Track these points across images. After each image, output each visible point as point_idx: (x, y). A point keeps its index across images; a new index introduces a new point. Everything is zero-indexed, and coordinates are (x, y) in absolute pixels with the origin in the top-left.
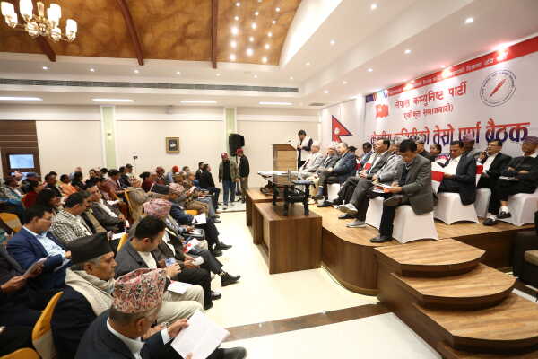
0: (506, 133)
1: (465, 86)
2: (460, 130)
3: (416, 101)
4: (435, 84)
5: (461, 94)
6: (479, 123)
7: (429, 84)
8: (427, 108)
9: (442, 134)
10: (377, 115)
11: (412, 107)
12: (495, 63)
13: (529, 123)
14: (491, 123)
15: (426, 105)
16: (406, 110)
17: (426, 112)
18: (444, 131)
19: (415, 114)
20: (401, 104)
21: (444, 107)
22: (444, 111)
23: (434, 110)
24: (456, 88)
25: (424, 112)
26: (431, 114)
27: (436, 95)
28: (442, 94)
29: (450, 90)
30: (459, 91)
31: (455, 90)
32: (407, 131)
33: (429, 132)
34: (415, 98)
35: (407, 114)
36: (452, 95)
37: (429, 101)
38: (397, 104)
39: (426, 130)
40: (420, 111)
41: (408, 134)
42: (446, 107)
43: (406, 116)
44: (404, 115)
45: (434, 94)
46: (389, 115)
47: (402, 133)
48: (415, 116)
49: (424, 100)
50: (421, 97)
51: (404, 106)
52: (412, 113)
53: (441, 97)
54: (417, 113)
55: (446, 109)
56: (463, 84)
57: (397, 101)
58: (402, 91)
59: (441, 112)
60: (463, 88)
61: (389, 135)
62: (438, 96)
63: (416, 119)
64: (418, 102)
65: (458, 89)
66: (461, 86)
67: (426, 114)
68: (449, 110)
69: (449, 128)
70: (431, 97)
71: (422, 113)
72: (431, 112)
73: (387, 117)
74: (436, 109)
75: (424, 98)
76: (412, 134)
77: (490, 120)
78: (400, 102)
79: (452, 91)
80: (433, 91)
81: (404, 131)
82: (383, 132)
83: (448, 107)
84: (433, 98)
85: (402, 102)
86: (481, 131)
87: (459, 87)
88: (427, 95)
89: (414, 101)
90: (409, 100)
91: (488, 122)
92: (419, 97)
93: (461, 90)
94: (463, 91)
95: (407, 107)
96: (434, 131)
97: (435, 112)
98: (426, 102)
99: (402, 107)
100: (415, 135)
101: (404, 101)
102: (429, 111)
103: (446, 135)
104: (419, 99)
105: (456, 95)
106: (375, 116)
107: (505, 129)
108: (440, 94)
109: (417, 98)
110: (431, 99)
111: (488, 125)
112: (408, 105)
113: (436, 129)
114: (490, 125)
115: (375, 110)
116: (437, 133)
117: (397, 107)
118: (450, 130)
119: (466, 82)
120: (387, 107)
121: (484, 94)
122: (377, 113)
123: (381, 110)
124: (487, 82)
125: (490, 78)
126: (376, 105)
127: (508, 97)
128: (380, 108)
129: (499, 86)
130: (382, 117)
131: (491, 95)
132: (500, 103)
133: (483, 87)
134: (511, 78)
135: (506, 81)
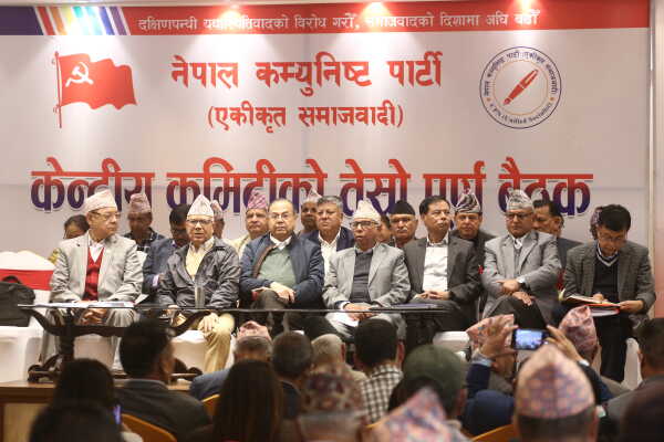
0: (546, 194)
1: (437, 63)
2: (428, 178)
3: (265, 73)
4: (344, 37)
5: (429, 83)
6: (479, 165)
7: (320, 30)
9: (370, 186)
11: (248, 89)
12: (512, 26)
13: (590, 176)
14: (511, 168)
15: (309, 93)
17: (307, 115)
18: (377, 177)
19: (263, 114)
20: (199, 70)
21: (373, 109)
22: (374, 122)
23: (339, 112)
24: (411, 64)
25: (302, 112)
26: (327, 122)
27: (342, 68)
28: (365, 72)
29: (392, 64)
30: (421, 73)
31: (406, 68)
32: (228, 167)
33: (321, 176)
34: (259, 64)
35: (229, 112)
36: (402, 82)
37: (319, 81)
38: (181, 69)
39: (311, 171)
40: (283, 109)
41: (237, 177)
42: (382, 111)
43: (225, 118)
44: (214, 112)
45: (337, 64)
46: (137, 101)
47: (207, 175)
48: (265, 123)
49: (298, 76)
50: (285, 65)
51: (214, 83)
52: (251, 109)
53: (362, 79)
54: (273, 113)
55: (380, 115)
56: (431, 58)
57: (178, 57)
58: (200, 30)
59: (366, 122)
60: (433, 68)
61: (137, 176)
62: (351, 75)
63: (269, 130)
64: (276, 80)
65: (417, 68)
66: (426, 63)
67: (308, 120)
68: (393, 121)
69: (393, 171)
70: (327, 74)
71: (292, 114)
72: (327, 117)
73: (128, 107)
74: (348, 112)
75: (301, 70)
76: (255, 180)
77: (508, 159)
78: (195, 66)
79: (398, 69)
80: (331, 56)
81: (216, 169)
82: (107, 162)
83: (389, 112)
84: (333, 77)
85: (203, 66)
86: (485, 185)
87: (419, 63)
88: (308, 65)
89: (258, 72)
90: (235, 65)
91: (504, 165)
92: (276, 64)
93: (427, 72)
94: (432, 76)
95: (229, 86)
96: (342, 176)
97: (345, 121)
98: (310, 83)
99: (204, 83)
100: (267, 183)
101: (213, 66)
102: (319, 113)
103: (385, 190)
104: (280, 70)
105: (411, 81)
106: (54, 97)
107: (542, 184)
108: (357, 68)
109: (267, 65)
110: (328, 78)
111: (503, 173)
112: (230, 80)
113: (350, 171)
114: (508, 173)
115: (52, 72)
116: (355, 181)
117: (176, 79)
118: (397, 176)
119: (439, 53)
120: (126, 71)
121: (491, 96)
122: (67, 84)
123: (85, 78)
124: (495, 67)
125: (502, 60)
126: (57, 54)
127: (546, 112)
128: (82, 71)
129: (525, 83)
130: (95, 106)
131: (508, 101)
132: (529, 123)
133: (485, 78)
134: (551, 71)
135: (539, 76)
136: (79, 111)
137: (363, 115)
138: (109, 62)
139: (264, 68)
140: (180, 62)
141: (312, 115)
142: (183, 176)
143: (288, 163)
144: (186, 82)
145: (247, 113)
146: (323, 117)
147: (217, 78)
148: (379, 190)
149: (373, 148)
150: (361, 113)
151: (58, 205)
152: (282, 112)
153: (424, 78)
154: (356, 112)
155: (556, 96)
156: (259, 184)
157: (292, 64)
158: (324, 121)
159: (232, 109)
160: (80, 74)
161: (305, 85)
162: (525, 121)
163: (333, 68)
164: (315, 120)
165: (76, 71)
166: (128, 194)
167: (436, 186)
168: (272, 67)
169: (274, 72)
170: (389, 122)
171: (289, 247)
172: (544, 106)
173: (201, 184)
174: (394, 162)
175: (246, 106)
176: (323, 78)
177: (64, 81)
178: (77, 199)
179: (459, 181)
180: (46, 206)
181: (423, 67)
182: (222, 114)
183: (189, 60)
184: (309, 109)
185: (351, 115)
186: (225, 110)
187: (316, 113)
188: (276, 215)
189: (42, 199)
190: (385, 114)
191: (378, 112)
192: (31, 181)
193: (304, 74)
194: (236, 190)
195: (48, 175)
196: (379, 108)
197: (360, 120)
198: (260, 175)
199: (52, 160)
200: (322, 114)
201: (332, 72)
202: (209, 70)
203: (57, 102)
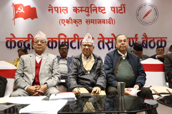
0: (154, 43)
1: (124, 7)
3: (76, 10)
5: (122, 13)
6: (136, 35)
9: (106, 41)
10: (17, 16)
11: (70, 14)
13: (166, 38)
14: (145, 36)
15: (88, 15)
18: (108, 39)
19: (75, 21)
20: (56, 9)
21: (107, 20)
22: (107, 23)
23: (97, 21)
24: (117, 8)
25: (87, 21)
26: (94, 23)
27: (98, 9)
28: (104, 10)
29: (112, 8)
30: (120, 10)
31: (116, 9)
32: (65, 36)
35: (65, 21)
36: (114, 12)
37: (91, 12)
38: (51, 8)
40: (81, 20)
41: (68, 39)
42: (109, 21)
43: (64, 22)
44: (61, 21)
45: (96, 8)
46: (38, 17)
47: (59, 38)
48: (76, 24)
49: (85, 11)
50: (81, 8)
51: (61, 12)
52: (72, 20)
53: (103, 12)
54: (78, 21)
55: (108, 22)
56: (122, 6)
57: (50, 5)
59: (105, 24)
60: (123, 9)
62: (100, 10)
63: (77, 26)
64: (79, 12)
65: (119, 9)
66: (121, 7)
67: (88, 23)
68: (112, 23)
69: (113, 37)
70: (94, 10)
71: (84, 21)
72: (94, 22)
73: (35, 19)
74: (100, 21)
75: (86, 9)
76: (73, 40)
77: (144, 33)
78: (55, 8)
79: (113, 9)
80: (95, 5)
81: (62, 37)
82: (29, 35)
83: (111, 21)
84: (95, 11)
85: (57, 8)
87: (119, 7)
88: (88, 8)
89: (74, 10)
90: (67, 8)
91: (143, 35)
92: (79, 7)
93: (121, 10)
94: (123, 11)
95: (65, 14)
96: (98, 38)
97: (99, 23)
98: (89, 13)
99: (58, 12)
100: (77, 41)
101: (60, 8)
102: (91, 21)
103: (111, 42)
104: (80, 9)
105: (117, 12)
106: (12, 16)
107: (154, 40)
108: (102, 9)
109: (76, 8)
110: (94, 11)
111: (143, 37)
112: (65, 12)
113: (101, 37)
114: (144, 37)
115: (12, 9)
116: (102, 40)
117: (49, 11)
118: (114, 38)
119: (125, 5)
120: (34, 9)
121: (139, 16)
122: (17, 12)
123: (22, 11)
124: (140, 8)
125: (142, 7)
126: (13, 4)
128: (21, 9)
129: (148, 13)
130: (25, 19)
131: (144, 18)
132: (150, 24)
133: (138, 12)
134: (155, 10)
135: (152, 11)
136: (20, 20)
137: (104, 21)
138: (29, 6)
139: (75, 8)
140: (50, 6)
141: (89, 22)
142: (52, 39)
144: (52, 12)
145: (71, 21)
146: (93, 22)
147: (62, 11)
148: (109, 42)
149: (107, 30)
150: (103, 21)
151: (14, 47)
152: (81, 21)
153: (121, 11)
154: (102, 21)
155: (157, 16)
156: (75, 41)
157: (83, 7)
158: (93, 23)
159: (66, 20)
160: (20, 10)
161: (87, 13)
162: (149, 23)
163: (95, 8)
164: (90, 23)
165: (19, 9)
168: (78, 8)
169: (78, 9)
170: (111, 23)
171: (127, 58)
172: (154, 19)
173: (57, 41)
174: (113, 34)
175: (70, 19)
176: (92, 11)
177: (15, 12)
178: (20, 45)
179: (131, 39)
180: (11, 47)
181: (120, 9)
182: (63, 21)
183: (53, 6)
184: (88, 20)
185: (101, 21)
186: (64, 20)
187: (90, 21)
189: (9, 45)
190: (110, 21)
191: (108, 21)
192: (6, 41)
193: (87, 11)
194: (68, 42)
195: (11, 38)
196: (108, 20)
197: (103, 23)
198: (75, 38)
199: (12, 34)
200: (92, 21)
201: (95, 10)
202: (59, 9)
203: (13, 17)
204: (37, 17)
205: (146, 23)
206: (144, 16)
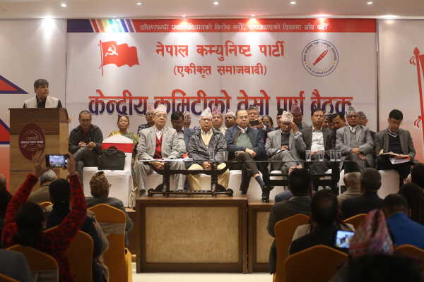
0: (332, 107)
1: (282, 46)
2: (279, 99)
3: (201, 50)
4: (236, 34)
5: (278, 55)
6: (302, 93)
7: (227, 31)
8: (224, 64)
9: (251, 102)
10: (106, 61)
11: (192, 58)
13: (352, 98)
14: (316, 94)
15: (223, 59)
16: (184, 61)
17: (221, 70)
18: (255, 98)
19: (200, 69)
20: (169, 49)
21: (252, 67)
22: (253, 73)
23: (236, 68)
24: (270, 46)
25: (219, 68)
26: (231, 73)
27: (238, 48)
28: (249, 50)
29: (261, 47)
30: (274, 51)
31: (268, 48)
32: (184, 94)
33: (228, 98)
34: (198, 46)
36: (266, 55)
37: (227, 54)
38: (160, 48)
39: (223, 95)
40: (210, 67)
41: (188, 98)
42: (257, 68)
43: (182, 71)
44: (176, 68)
45: (235, 46)
46: (140, 63)
47: (173, 98)
48: (201, 73)
49: (217, 51)
50: (211, 47)
51: (176, 54)
52: (194, 67)
53: (247, 53)
54: (205, 69)
55: (255, 70)
56: (279, 44)
57: (159, 43)
58: (170, 30)
59: (249, 73)
60: (280, 48)
61: (140, 98)
62: (242, 51)
63: (203, 76)
64: (207, 53)
65: (273, 48)
66: (277, 46)
67: (221, 72)
68: (262, 73)
69: (262, 95)
70: (231, 51)
71: (214, 70)
72: (231, 71)
73: (135, 66)
74: (241, 68)
75: (218, 49)
76: (196, 100)
77: (315, 90)
78: (167, 47)
79: (264, 49)
80: (232, 43)
81: (177, 95)
82: (125, 92)
83: (260, 68)
84: (233, 52)
85: (171, 47)
86: (305, 102)
87: (273, 46)
88: (222, 47)
89: (198, 50)
90: (187, 47)
91: (313, 93)
92: (206, 46)
93: (277, 50)
94: (280, 52)
95: (184, 56)
96: (238, 98)
97: (239, 72)
98: (222, 54)
99: (172, 54)
100: (202, 102)
101: (176, 47)
102: (227, 69)
103: (258, 104)
104: (208, 49)
105: (270, 54)
106: (99, 60)
107: (330, 102)
108: (245, 48)
109: (202, 46)
110: (231, 53)
111: (313, 96)
112: (184, 53)
113: (242, 95)
114: (315, 96)
115: (98, 50)
116: (244, 100)
117: (158, 53)
118: (263, 98)
119: (283, 42)
120: (134, 49)
121: (307, 61)
122: (106, 55)
123: (114, 52)
124: (308, 48)
125: (311, 45)
126: (100, 41)
127: (332, 69)
128: (113, 49)
129: (322, 56)
130: (119, 65)
131: (314, 64)
132: (324, 74)
133: (304, 54)
134: (334, 51)
135: (329, 53)
136: (112, 68)
137: (247, 69)
138: (126, 44)
139: (201, 48)
140: (160, 45)
141: (224, 70)
142: (162, 98)
143: (213, 92)
144: (163, 54)
145: (193, 69)
147: (178, 53)
148: (256, 104)
149: (253, 85)
151: (102, 112)
152: (209, 68)
153: (276, 53)
154: (244, 68)
155: (336, 62)
156: (199, 102)
157: (214, 46)
158: (229, 72)
159: (185, 67)
160: (112, 51)
161: (220, 56)
162: (322, 73)
163: (233, 48)
164: (225, 72)
165: (110, 49)
166: (136, 107)
167: (282, 102)
168: (204, 48)
169: (205, 50)
170: (260, 73)
172: (331, 67)
173: (171, 102)
174: (262, 91)
175: (192, 65)
176: (229, 53)
177: (104, 54)
178: (111, 109)
179: (293, 100)
180: (96, 112)
181: (275, 48)
182: (180, 69)
183: (164, 44)
184: (222, 67)
185: (242, 70)
186: (182, 67)
188: (242, 117)
189: (94, 109)
191: (254, 68)
192: (89, 101)
193: (219, 51)
194: (188, 104)
195: (97, 98)
197: (246, 72)
198: (199, 97)
199: (98, 91)
200: (229, 69)
201: (233, 50)
202: (174, 49)
203: (101, 64)
204: (138, 64)
205: (318, 74)
206: (314, 61)
